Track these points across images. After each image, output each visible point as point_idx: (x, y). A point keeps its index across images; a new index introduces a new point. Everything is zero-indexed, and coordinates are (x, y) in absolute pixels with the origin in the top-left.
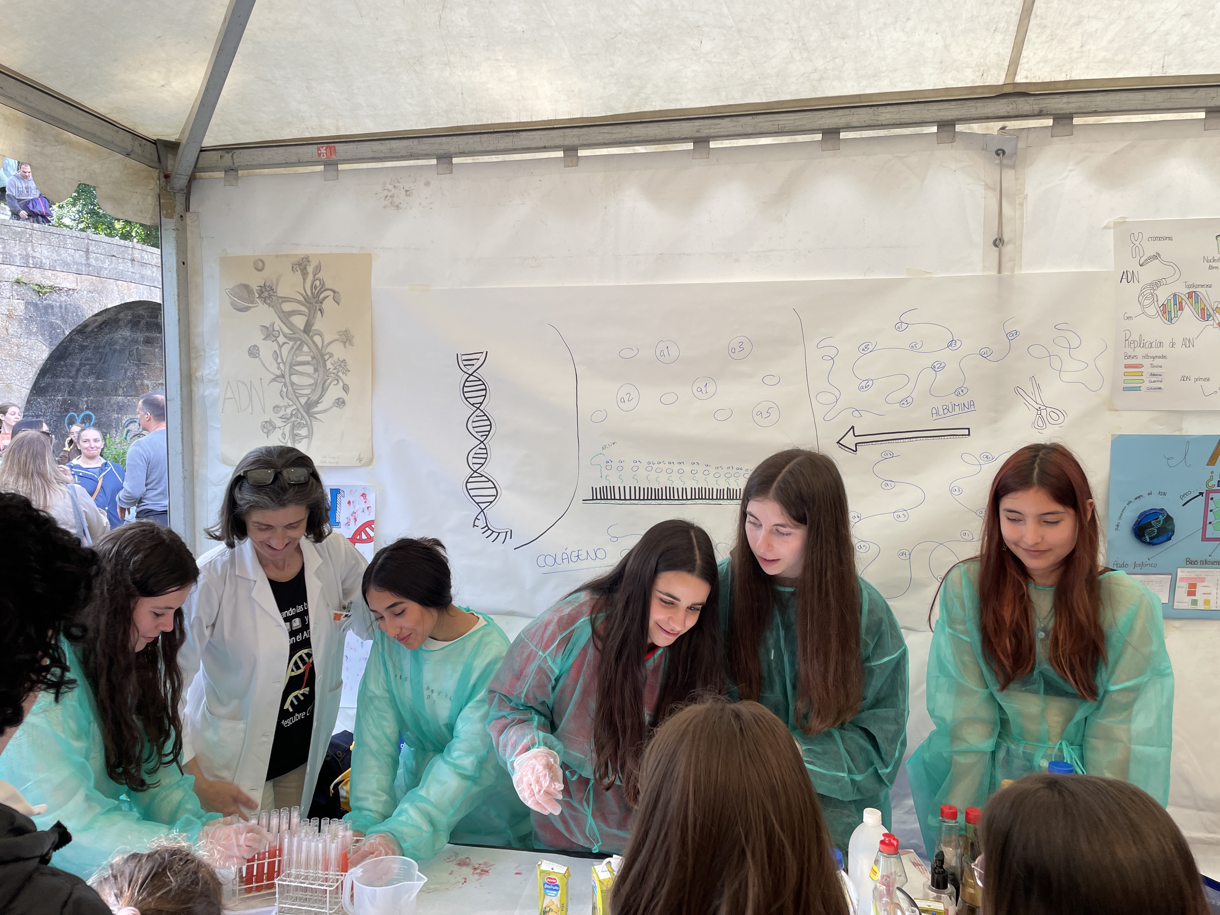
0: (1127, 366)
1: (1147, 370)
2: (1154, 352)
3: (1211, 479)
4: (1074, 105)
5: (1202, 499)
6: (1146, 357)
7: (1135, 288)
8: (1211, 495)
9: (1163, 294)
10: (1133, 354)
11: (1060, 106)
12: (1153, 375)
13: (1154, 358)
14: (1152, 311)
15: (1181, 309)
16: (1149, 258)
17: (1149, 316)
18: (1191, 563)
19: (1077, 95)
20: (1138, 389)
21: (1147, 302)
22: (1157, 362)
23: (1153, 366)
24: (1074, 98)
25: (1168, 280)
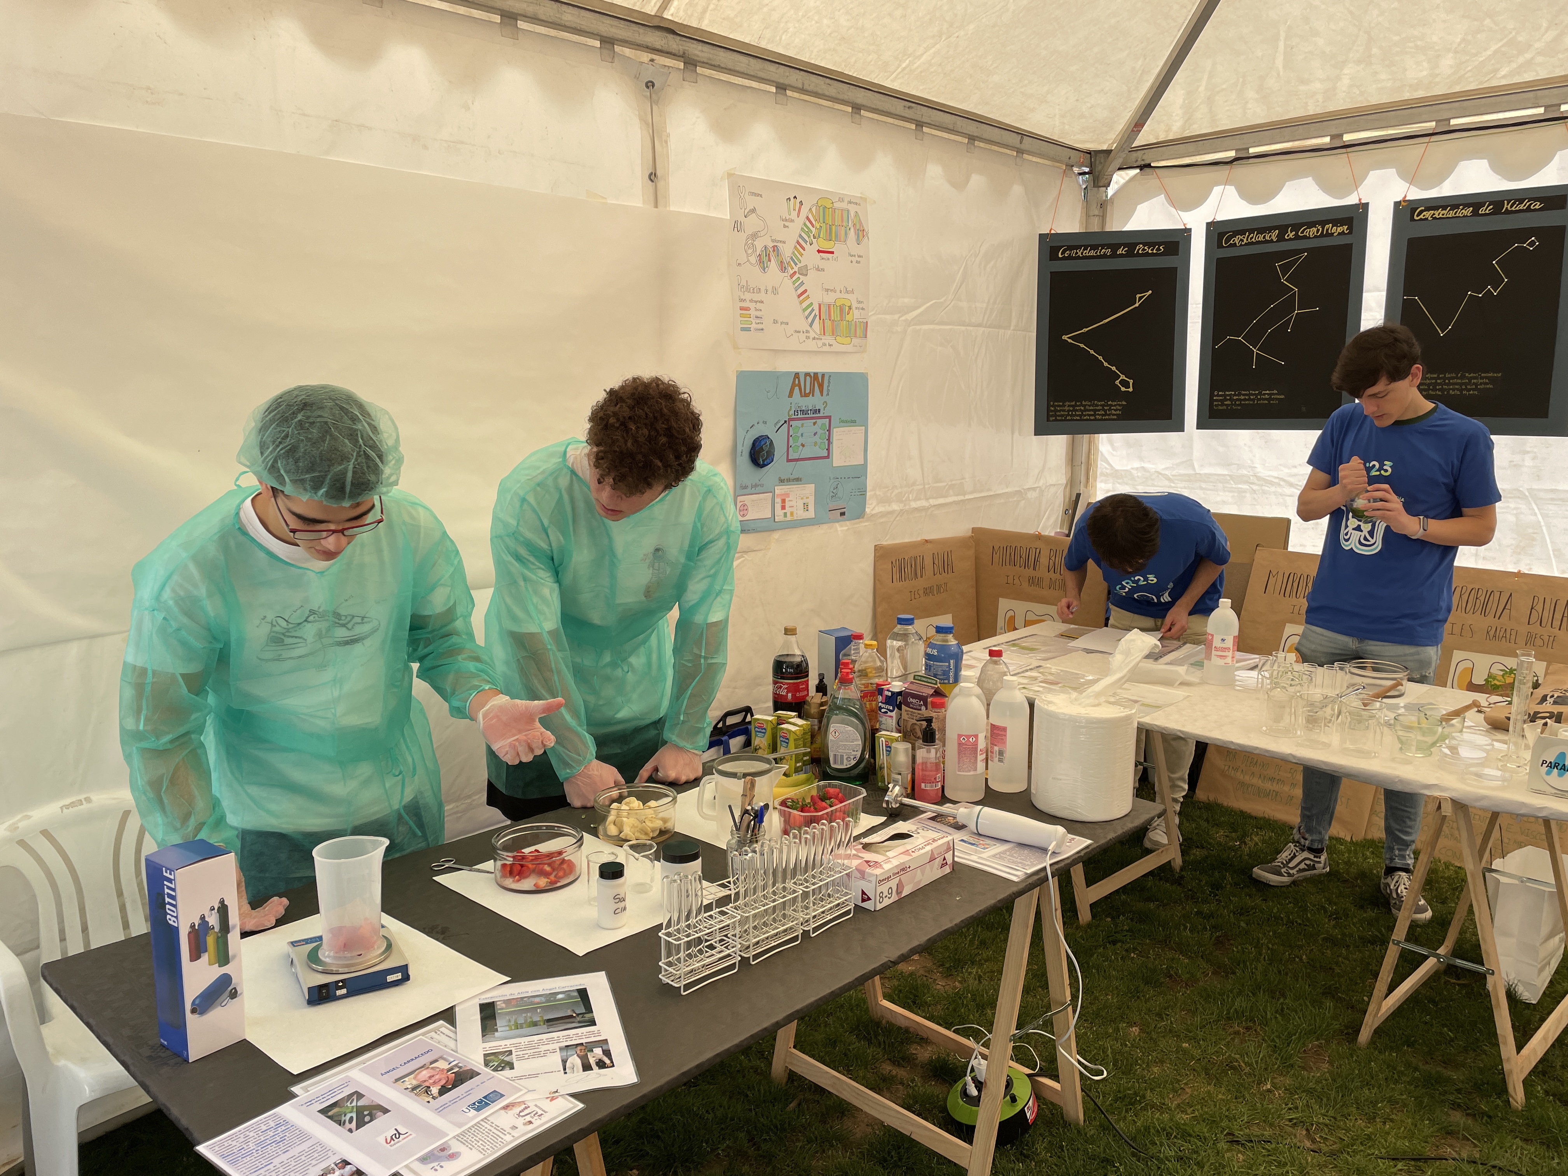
0: (742, 309)
1: (753, 312)
2: (757, 297)
3: (790, 410)
4: (705, 55)
5: (786, 425)
6: (751, 301)
7: (743, 236)
8: (791, 423)
9: (759, 244)
10: (743, 298)
11: (697, 52)
12: (757, 317)
13: (756, 302)
14: (753, 259)
15: (770, 260)
16: (750, 211)
17: (751, 263)
18: (782, 481)
19: (708, 46)
20: (748, 329)
21: (750, 251)
22: (759, 306)
23: (756, 310)
24: (706, 48)
25: (762, 233)
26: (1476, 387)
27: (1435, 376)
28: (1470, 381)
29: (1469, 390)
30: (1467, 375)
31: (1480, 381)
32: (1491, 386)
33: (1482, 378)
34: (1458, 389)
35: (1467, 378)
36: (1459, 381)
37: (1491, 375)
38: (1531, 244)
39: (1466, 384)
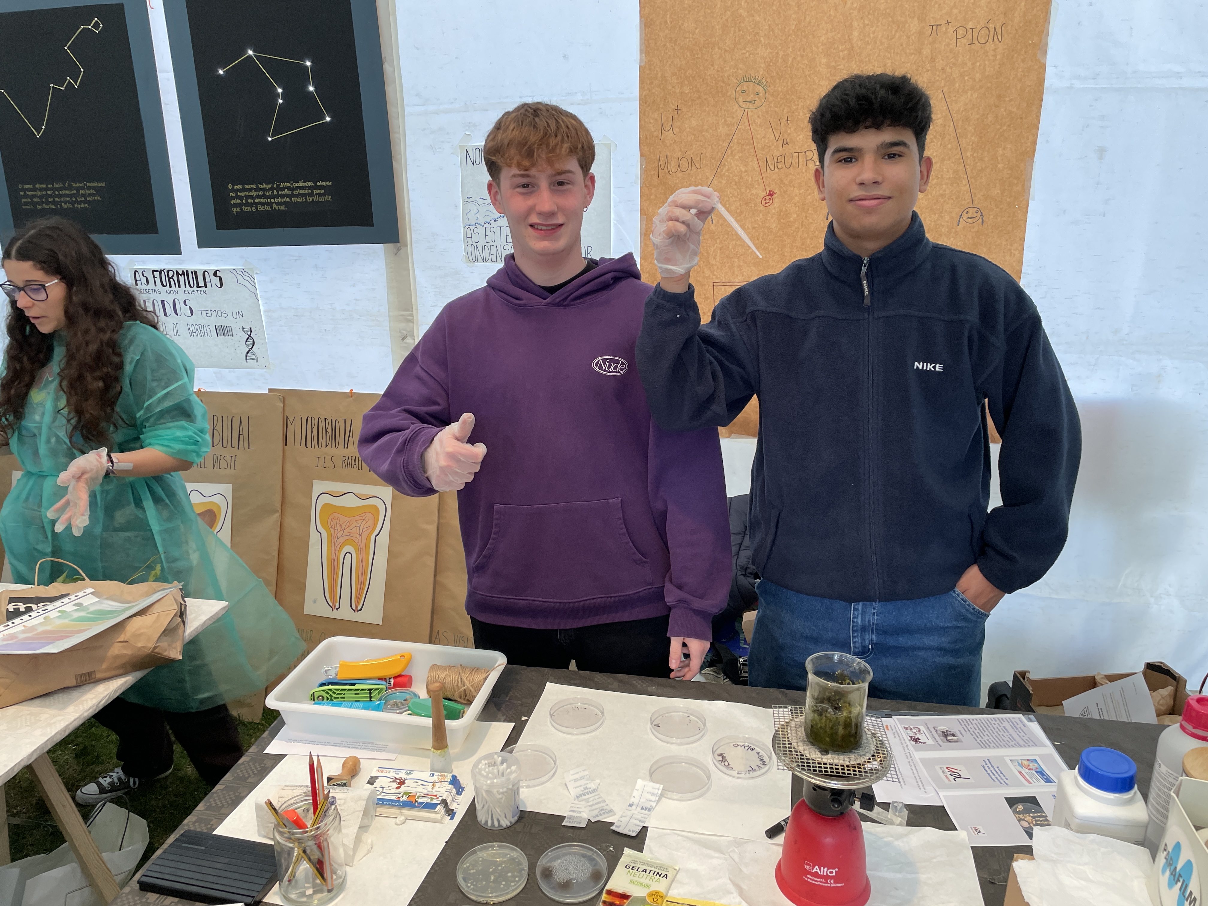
26: (85, 198)
27: (44, 186)
28: (78, 192)
29: (79, 203)
30: (74, 185)
31: (88, 192)
32: (99, 198)
33: (89, 188)
34: (70, 203)
35: (75, 188)
36: (68, 192)
37: (95, 184)
38: (96, 26)
39: (75, 196)
